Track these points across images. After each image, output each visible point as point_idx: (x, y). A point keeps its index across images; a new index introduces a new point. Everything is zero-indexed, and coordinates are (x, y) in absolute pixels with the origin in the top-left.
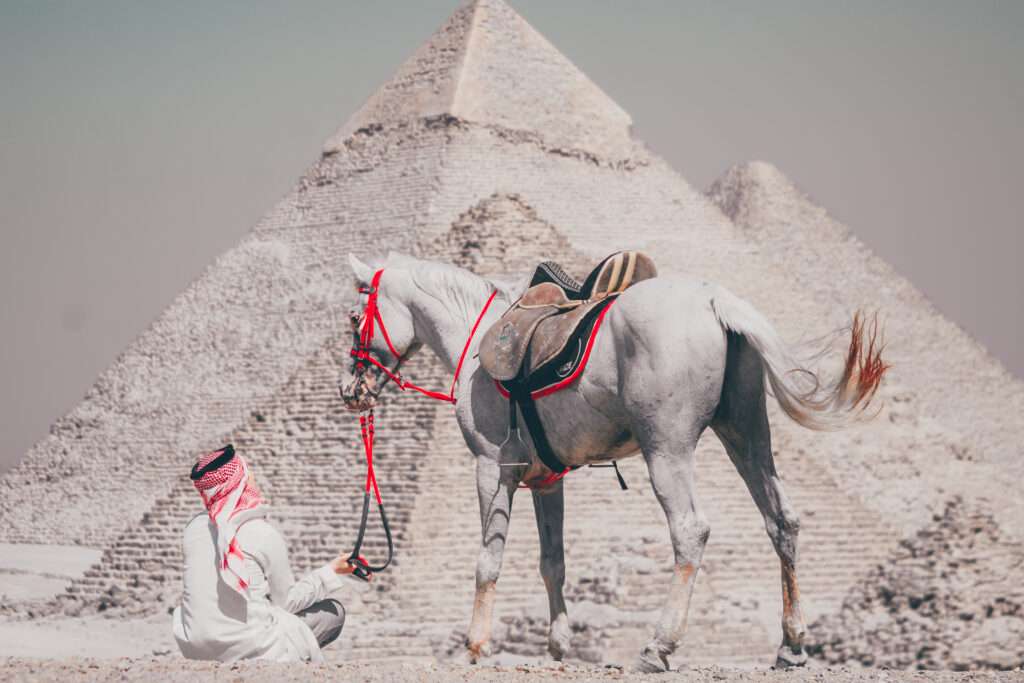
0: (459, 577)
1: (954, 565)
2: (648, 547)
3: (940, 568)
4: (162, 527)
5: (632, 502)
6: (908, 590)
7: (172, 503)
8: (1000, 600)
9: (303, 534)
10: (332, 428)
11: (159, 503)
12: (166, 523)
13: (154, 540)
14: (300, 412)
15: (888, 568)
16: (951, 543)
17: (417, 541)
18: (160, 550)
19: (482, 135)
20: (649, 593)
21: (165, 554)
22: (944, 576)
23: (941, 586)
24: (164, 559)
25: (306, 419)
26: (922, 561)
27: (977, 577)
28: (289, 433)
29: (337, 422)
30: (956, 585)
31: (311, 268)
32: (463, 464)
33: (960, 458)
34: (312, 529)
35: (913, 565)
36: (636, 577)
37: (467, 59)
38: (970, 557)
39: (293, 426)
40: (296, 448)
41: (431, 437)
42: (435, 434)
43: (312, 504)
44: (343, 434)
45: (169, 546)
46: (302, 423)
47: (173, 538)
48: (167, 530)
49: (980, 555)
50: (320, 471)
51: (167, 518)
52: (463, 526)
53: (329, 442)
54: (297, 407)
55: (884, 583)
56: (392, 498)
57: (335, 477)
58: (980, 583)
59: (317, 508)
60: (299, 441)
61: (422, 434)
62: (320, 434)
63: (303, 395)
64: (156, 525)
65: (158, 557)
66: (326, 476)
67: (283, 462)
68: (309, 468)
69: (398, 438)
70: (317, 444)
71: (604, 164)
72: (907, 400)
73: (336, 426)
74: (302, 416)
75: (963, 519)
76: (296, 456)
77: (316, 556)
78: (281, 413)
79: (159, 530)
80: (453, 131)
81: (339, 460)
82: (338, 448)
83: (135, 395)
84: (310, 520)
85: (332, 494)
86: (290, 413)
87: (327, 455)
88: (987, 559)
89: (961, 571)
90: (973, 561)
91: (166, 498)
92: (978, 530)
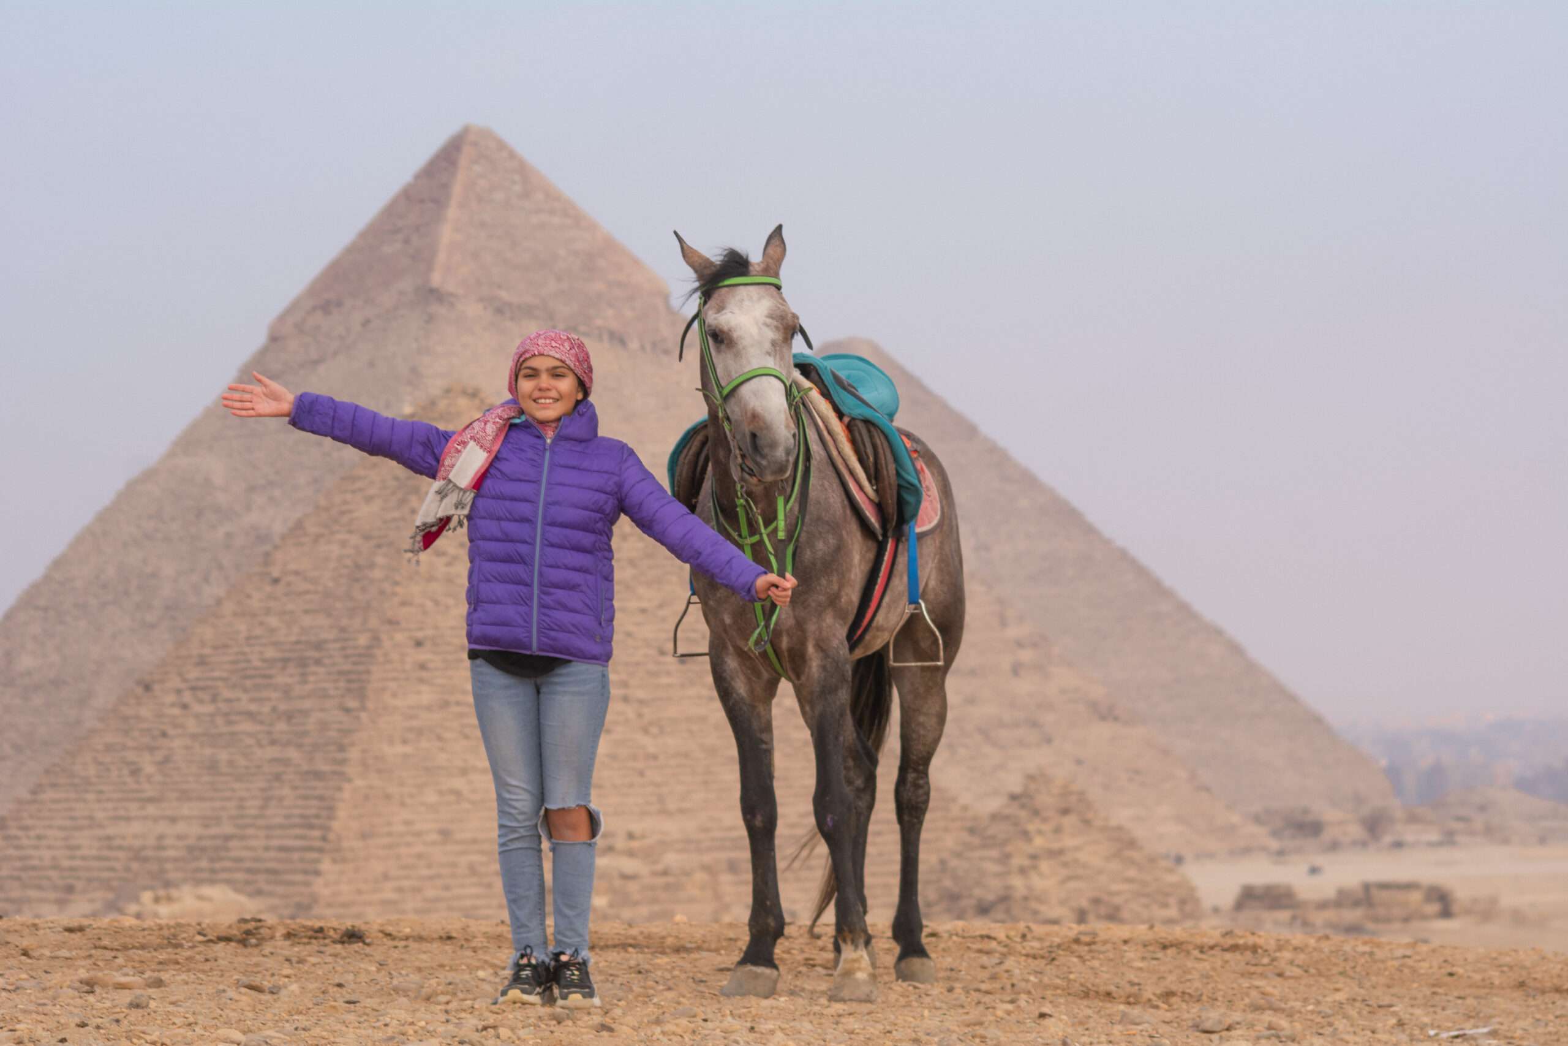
0: (400, 890)
1: (1034, 857)
2: (635, 844)
3: (1017, 861)
4: (20, 833)
5: (631, 785)
6: (978, 892)
7: (34, 801)
8: (1096, 901)
9: (200, 838)
10: (238, 700)
11: (19, 801)
12: (26, 828)
13: (11, 852)
14: (198, 679)
15: (954, 863)
16: (1031, 827)
17: (345, 844)
18: (18, 864)
19: (472, 309)
20: (636, 904)
21: (25, 869)
22: (1023, 871)
23: (1018, 883)
24: (23, 875)
25: (203, 689)
26: (994, 853)
27: (1064, 872)
28: (185, 706)
29: (245, 690)
30: (1038, 882)
31: (252, 489)
32: (405, 742)
33: (1103, 718)
34: (214, 831)
35: (982, 859)
36: (618, 883)
37: (452, 212)
38: (1056, 846)
39: (187, 697)
40: (192, 726)
41: (363, 708)
42: (370, 705)
43: (212, 799)
44: (253, 707)
45: (30, 857)
46: (200, 694)
47: (36, 847)
48: (28, 837)
49: (1068, 842)
50: (223, 756)
51: (29, 822)
52: (407, 823)
53: (234, 718)
54: (194, 673)
55: (948, 883)
56: (315, 788)
57: (243, 762)
58: (1070, 878)
59: (218, 804)
60: (197, 716)
61: (352, 703)
62: (223, 707)
63: (201, 656)
64: (14, 832)
65: (16, 873)
66: (231, 763)
67: (177, 743)
68: (208, 751)
69: (322, 710)
70: (219, 720)
71: (634, 345)
72: (1035, 645)
73: (245, 697)
74: (201, 684)
75: (1046, 799)
76: (194, 737)
77: (217, 865)
78: (175, 682)
79: (16, 838)
80: (435, 308)
81: (250, 741)
82: (246, 726)
83: (26, 662)
84: (207, 821)
85: (237, 785)
86: (185, 680)
87: (233, 734)
88: (1077, 849)
89: (1045, 865)
90: (1061, 852)
91: (27, 796)
92: (1065, 811)
